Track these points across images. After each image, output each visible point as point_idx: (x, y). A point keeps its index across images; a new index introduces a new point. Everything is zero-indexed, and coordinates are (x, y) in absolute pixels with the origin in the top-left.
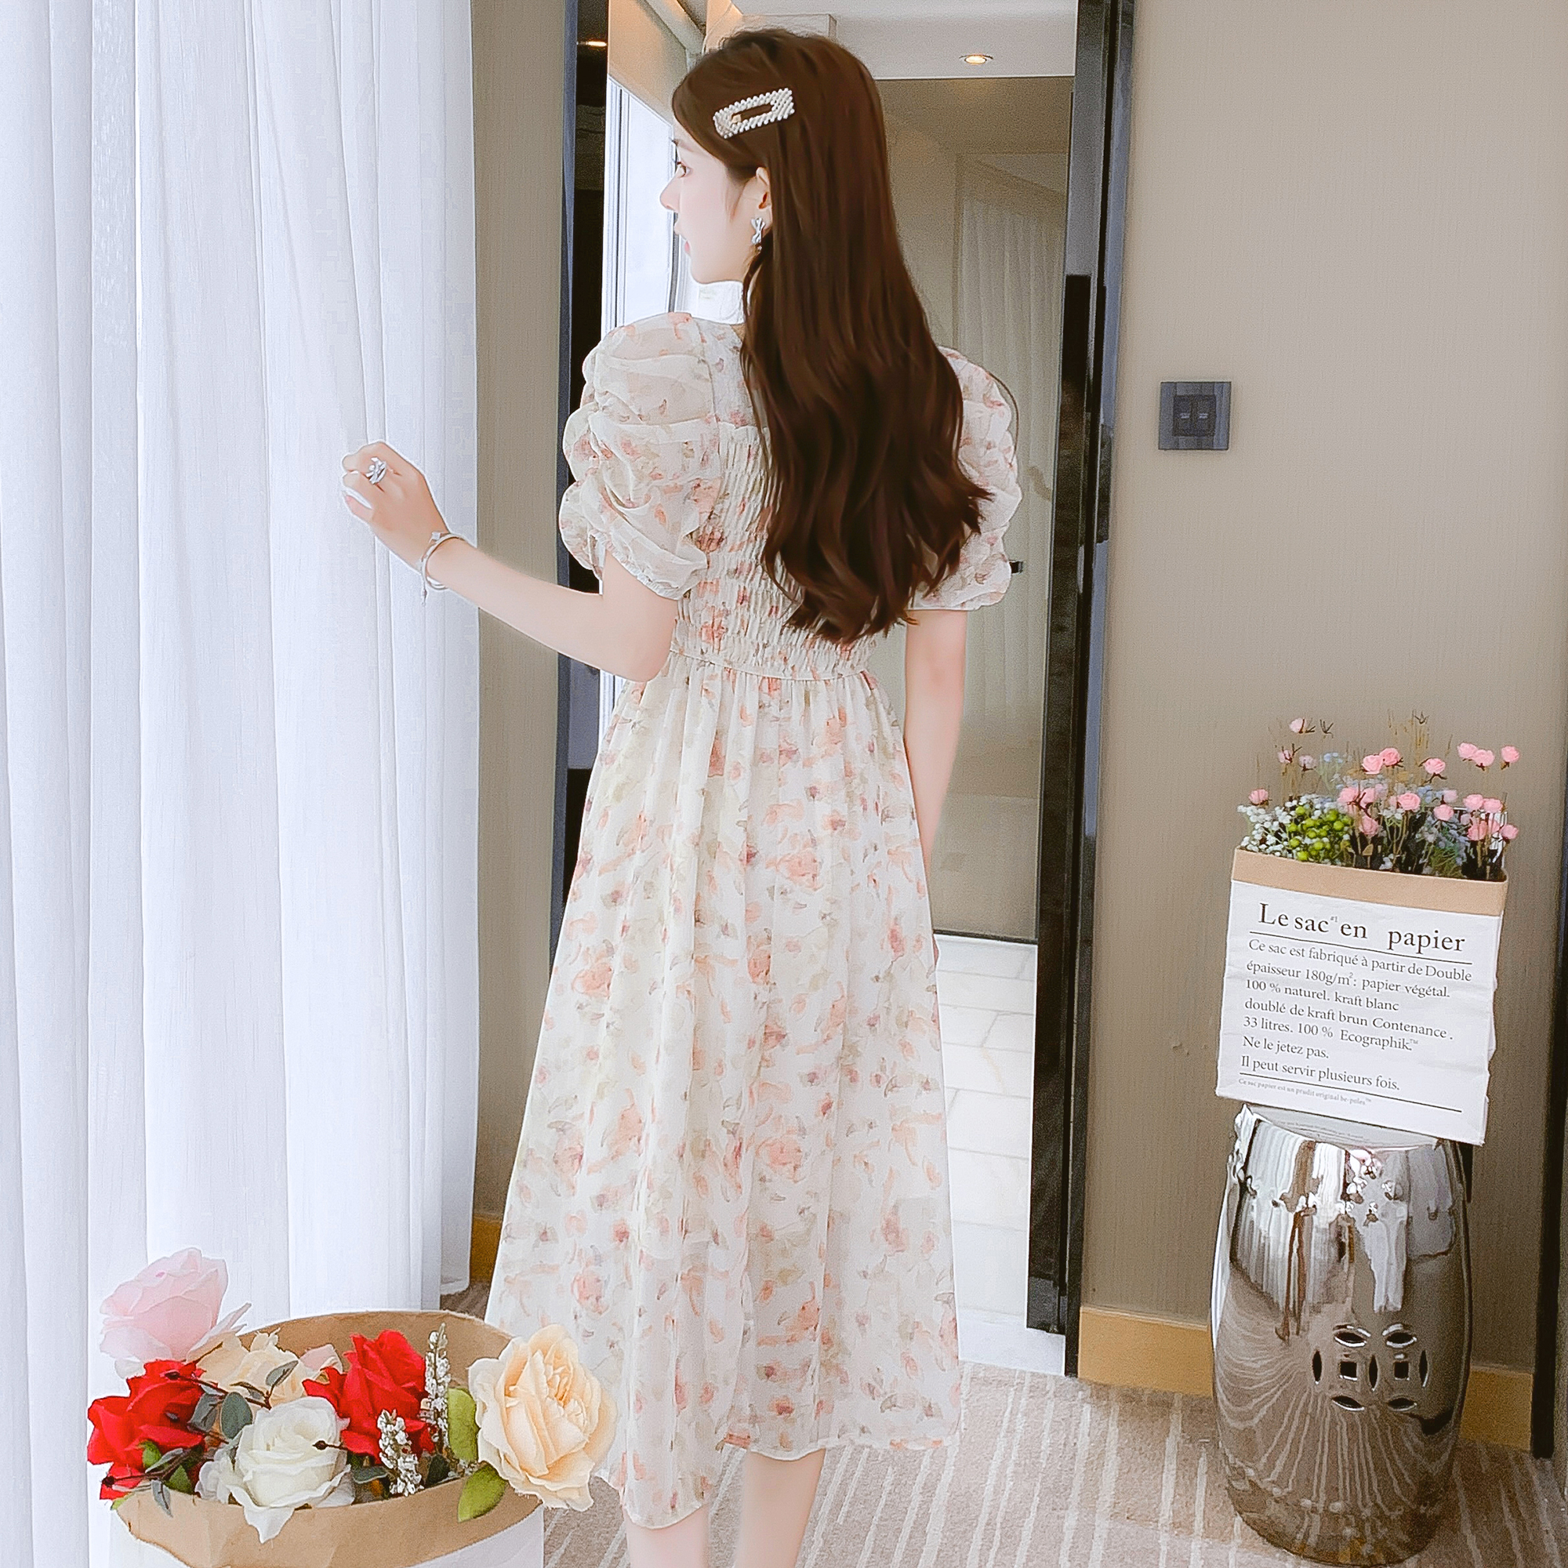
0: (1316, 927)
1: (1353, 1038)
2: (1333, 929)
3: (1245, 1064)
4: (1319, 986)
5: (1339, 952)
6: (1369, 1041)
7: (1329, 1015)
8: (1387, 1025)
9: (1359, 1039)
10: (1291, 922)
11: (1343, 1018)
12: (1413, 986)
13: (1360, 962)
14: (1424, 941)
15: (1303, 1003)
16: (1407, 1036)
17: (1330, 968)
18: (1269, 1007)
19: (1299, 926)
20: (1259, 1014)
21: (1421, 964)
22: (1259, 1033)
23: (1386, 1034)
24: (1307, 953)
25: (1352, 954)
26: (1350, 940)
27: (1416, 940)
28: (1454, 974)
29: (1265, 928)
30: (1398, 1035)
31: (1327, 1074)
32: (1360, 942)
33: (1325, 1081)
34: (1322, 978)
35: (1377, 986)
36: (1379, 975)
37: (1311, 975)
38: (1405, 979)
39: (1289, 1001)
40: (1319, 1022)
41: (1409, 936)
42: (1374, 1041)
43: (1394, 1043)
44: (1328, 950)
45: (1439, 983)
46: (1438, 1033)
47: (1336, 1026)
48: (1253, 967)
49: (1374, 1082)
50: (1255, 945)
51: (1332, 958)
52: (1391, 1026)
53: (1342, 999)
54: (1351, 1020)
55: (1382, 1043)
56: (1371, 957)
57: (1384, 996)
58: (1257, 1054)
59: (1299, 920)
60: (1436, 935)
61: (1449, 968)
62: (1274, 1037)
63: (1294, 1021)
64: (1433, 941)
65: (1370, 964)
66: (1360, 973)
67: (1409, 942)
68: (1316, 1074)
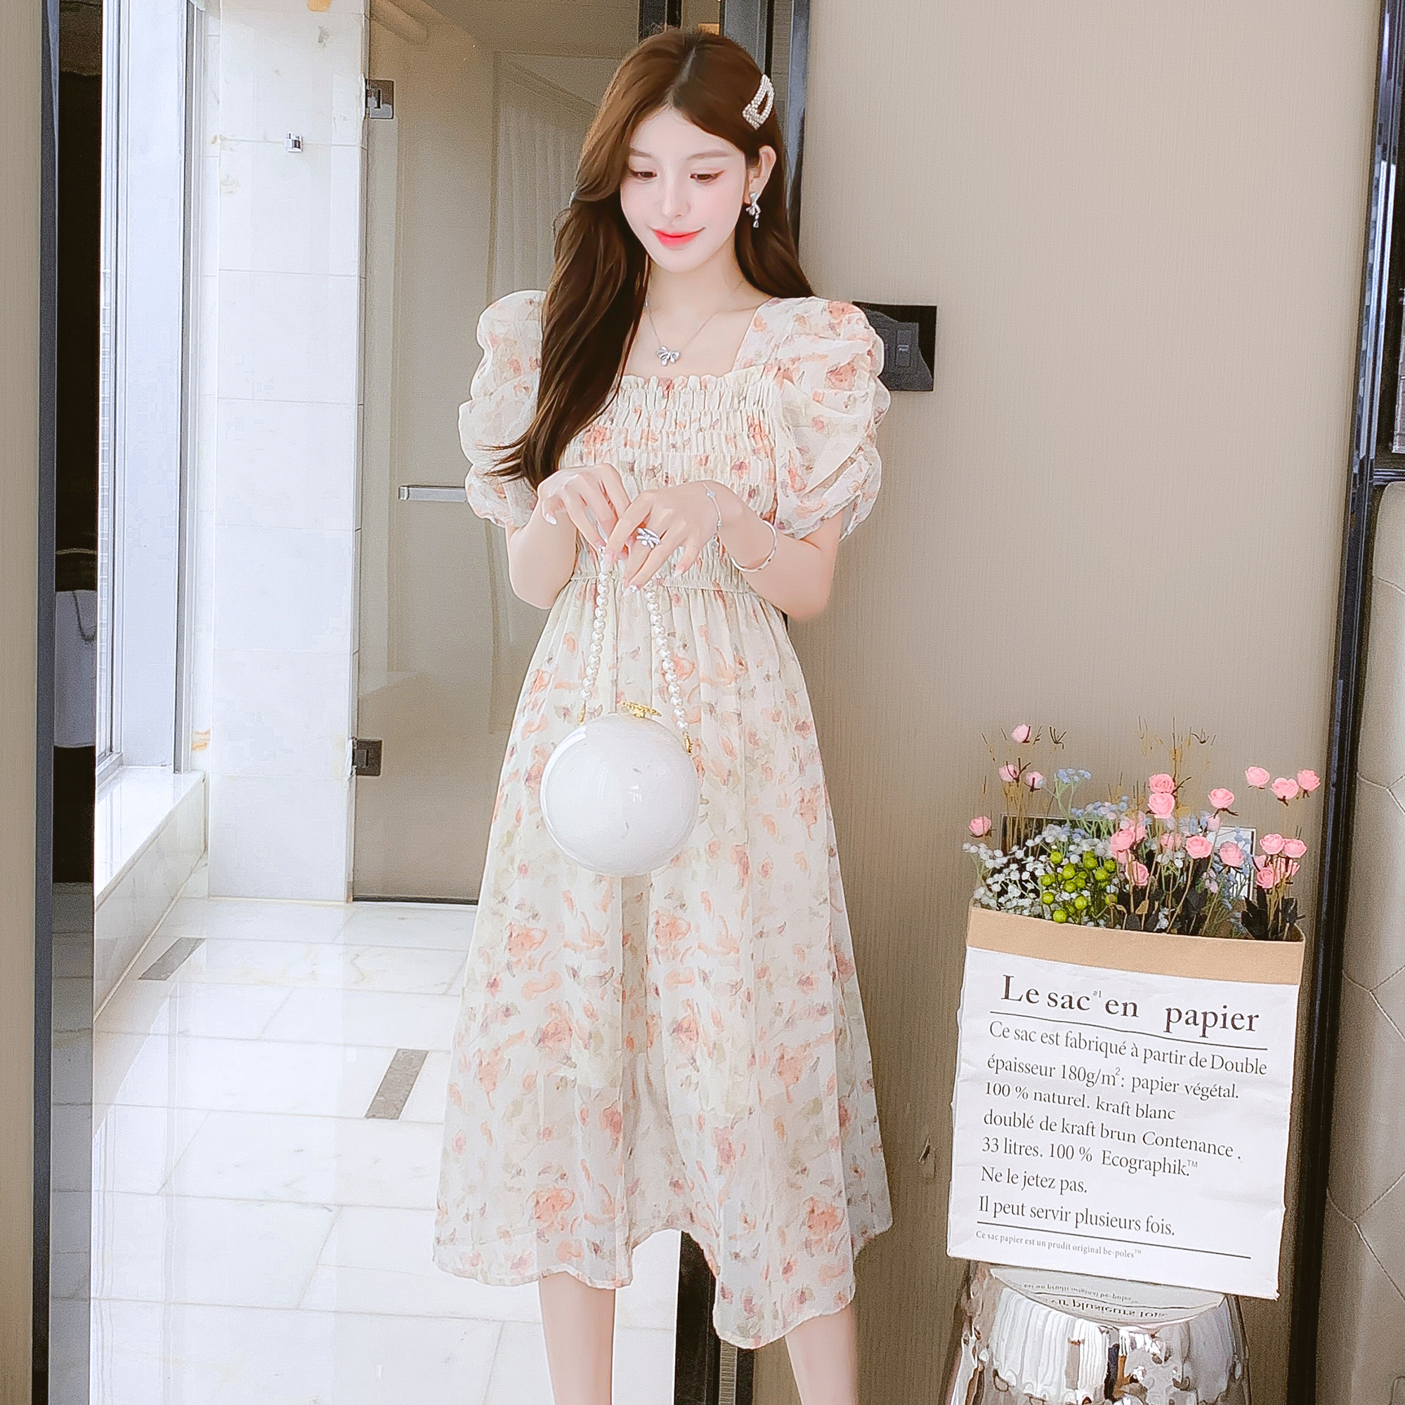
0: (1074, 1004)
1: (1117, 1161)
2: (1097, 1006)
3: (984, 1208)
4: (1076, 1088)
5: (1104, 1037)
6: (1137, 1166)
7: (1087, 1130)
8: (1160, 1141)
9: (1124, 1162)
10: (1043, 999)
11: (1105, 1133)
12: (1195, 1085)
13: (1128, 1051)
14: (1210, 1019)
15: (1057, 1112)
16: (1184, 1155)
17: (1091, 1061)
18: (1011, 1122)
19: (1053, 1003)
20: (1001, 1132)
21: (1205, 1052)
22: (1002, 1161)
23: (1157, 1154)
24: (1062, 1040)
25: (1116, 1039)
26: (1117, 1021)
27: (1200, 1019)
28: (1245, 1067)
29: (1008, 1006)
30: (1173, 1155)
31: (1086, 1217)
32: (1129, 1022)
33: (1084, 1228)
34: (1082, 1078)
35: (1148, 1085)
36: (1154, 1070)
37: (1068, 1072)
38: (1185, 1075)
39: (1038, 1111)
40: (1075, 1141)
41: (1191, 1014)
42: (1143, 1164)
43: (1167, 1166)
44: (1089, 1033)
45: (1225, 1078)
46: (1223, 1151)
47: (1095, 1144)
48: (996, 1064)
49: (1143, 1225)
50: (998, 1030)
51: (1093, 1045)
52: (1165, 1142)
53: (1105, 1106)
54: (1115, 1135)
55: (1152, 1167)
56: (1143, 1043)
57: (1159, 1100)
58: (1001, 1192)
59: (1053, 996)
60: (1224, 1011)
61: (1238, 1056)
62: (1021, 1165)
63: (1044, 1140)
64: (1221, 1019)
65: (1141, 1053)
66: (1130, 1067)
67: (1191, 1021)
68: (1072, 1218)
